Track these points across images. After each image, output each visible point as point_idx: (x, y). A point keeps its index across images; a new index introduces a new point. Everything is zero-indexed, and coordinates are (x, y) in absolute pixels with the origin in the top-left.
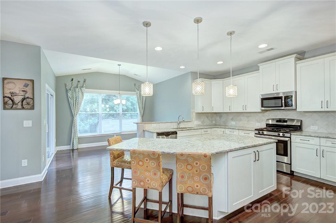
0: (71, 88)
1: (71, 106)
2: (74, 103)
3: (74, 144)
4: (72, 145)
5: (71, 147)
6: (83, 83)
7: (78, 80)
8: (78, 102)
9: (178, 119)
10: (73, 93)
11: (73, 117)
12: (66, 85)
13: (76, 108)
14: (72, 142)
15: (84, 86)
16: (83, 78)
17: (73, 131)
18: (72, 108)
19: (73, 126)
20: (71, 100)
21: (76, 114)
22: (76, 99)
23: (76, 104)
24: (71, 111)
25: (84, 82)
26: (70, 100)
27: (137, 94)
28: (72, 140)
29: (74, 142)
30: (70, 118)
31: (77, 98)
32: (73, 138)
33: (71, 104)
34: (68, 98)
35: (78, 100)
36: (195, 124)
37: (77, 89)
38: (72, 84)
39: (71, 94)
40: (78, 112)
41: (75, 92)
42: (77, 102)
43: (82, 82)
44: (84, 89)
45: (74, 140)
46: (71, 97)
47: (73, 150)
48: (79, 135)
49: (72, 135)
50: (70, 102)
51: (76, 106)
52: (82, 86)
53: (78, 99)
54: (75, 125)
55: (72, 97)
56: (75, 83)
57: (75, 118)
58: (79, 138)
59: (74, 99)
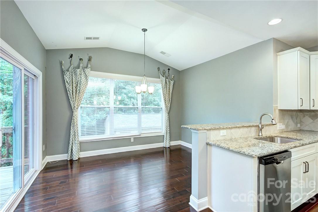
0: (69, 67)
1: (69, 95)
2: (74, 91)
3: (73, 153)
4: (70, 154)
5: (69, 157)
6: (88, 63)
7: (80, 58)
8: (79, 90)
9: (259, 121)
10: (72, 75)
11: (73, 112)
12: (61, 63)
13: (77, 98)
14: (70, 149)
15: (89, 66)
16: (88, 54)
17: (72, 133)
18: (71, 98)
19: (72, 125)
20: (70, 86)
21: (77, 107)
22: (77, 85)
23: (76, 93)
24: (70, 102)
25: (90, 59)
26: (67, 86)
27: (162, 81)
28: (70, 146)
29: (73, 150)
30: (68, 113)
31: (78, 83)
32: (72, 144)
33: (69, 92)
34: (65, 83)
35: (80, 87)
36: (278, 129)
37: (78, 70)
38: (71, 63)
39: (70, 78)
40: (79, 105)
41: (76, 74)
42: (77, 90)
43: (86, 60)
44: (88, 71)
45: (73, 147)
46: (68, 82)
47: (72, 161)
48: (82, 138)
49: (71, 138)
50: (67, 89)
51: (77, 95)
52: (85, 66)
53: (80, 84)
54: (75, 124)
55: (70, 82)
56: (75, 61)
57: (75, 113)
58: (81, 143)
59: (74, 85)
